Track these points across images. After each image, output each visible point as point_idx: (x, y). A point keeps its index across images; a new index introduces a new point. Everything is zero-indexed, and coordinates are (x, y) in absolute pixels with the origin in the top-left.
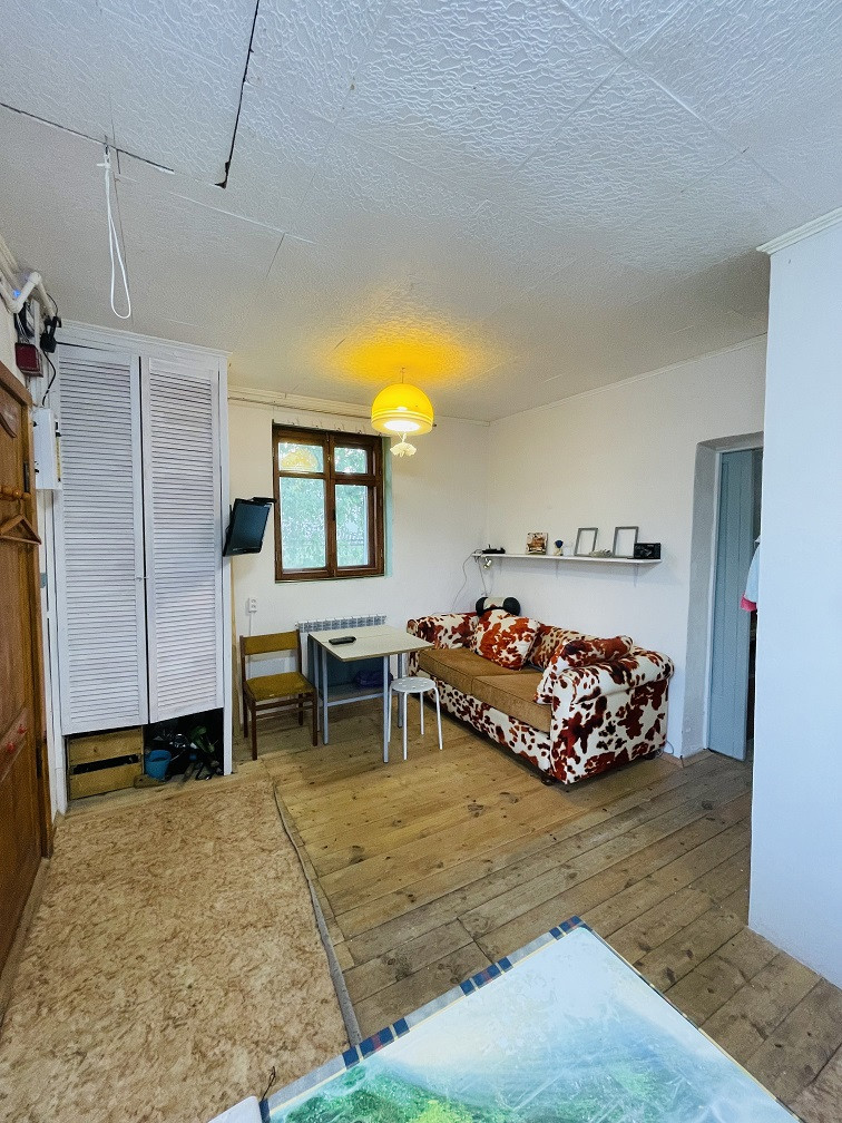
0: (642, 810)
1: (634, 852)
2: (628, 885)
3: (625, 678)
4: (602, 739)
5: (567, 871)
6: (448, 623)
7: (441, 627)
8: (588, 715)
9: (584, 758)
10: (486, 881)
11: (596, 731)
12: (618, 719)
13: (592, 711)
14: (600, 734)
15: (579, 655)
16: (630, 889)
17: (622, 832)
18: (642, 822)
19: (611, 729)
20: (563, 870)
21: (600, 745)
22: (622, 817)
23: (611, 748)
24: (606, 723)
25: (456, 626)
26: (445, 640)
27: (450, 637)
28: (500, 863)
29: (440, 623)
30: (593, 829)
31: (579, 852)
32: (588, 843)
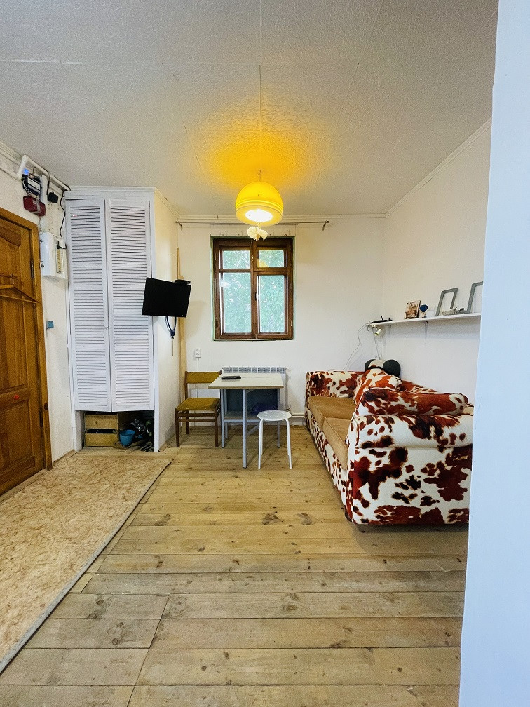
0: (429, 577)
1: (378, 615)
2: (337, 646)
3: (432, 434)
4: (400, 490)
5: (290, 601)
6: (337, 378)
7: (330, 380)
8: (378, 463)
9: (374, 505)
10: (218, 577)
11: (391, 481)
12: (425, 476)
13: (386, 460)
14: (397, 485)
15: (378, 403)
16: (336, 651)
17: (384, 589)
18: (416, 589)
19: (414, 483)
20: (289, 598)
21: (397, 496)
22: (400, 575)
23: (415, 503)
24: (405, 476)
25: (344, 381)
26: (332, 390)
27: (338, 389)
28: (245, 566)
29: (330, 376)
30: (356, 575)
31: (320, 589)
32: (337, 585)
